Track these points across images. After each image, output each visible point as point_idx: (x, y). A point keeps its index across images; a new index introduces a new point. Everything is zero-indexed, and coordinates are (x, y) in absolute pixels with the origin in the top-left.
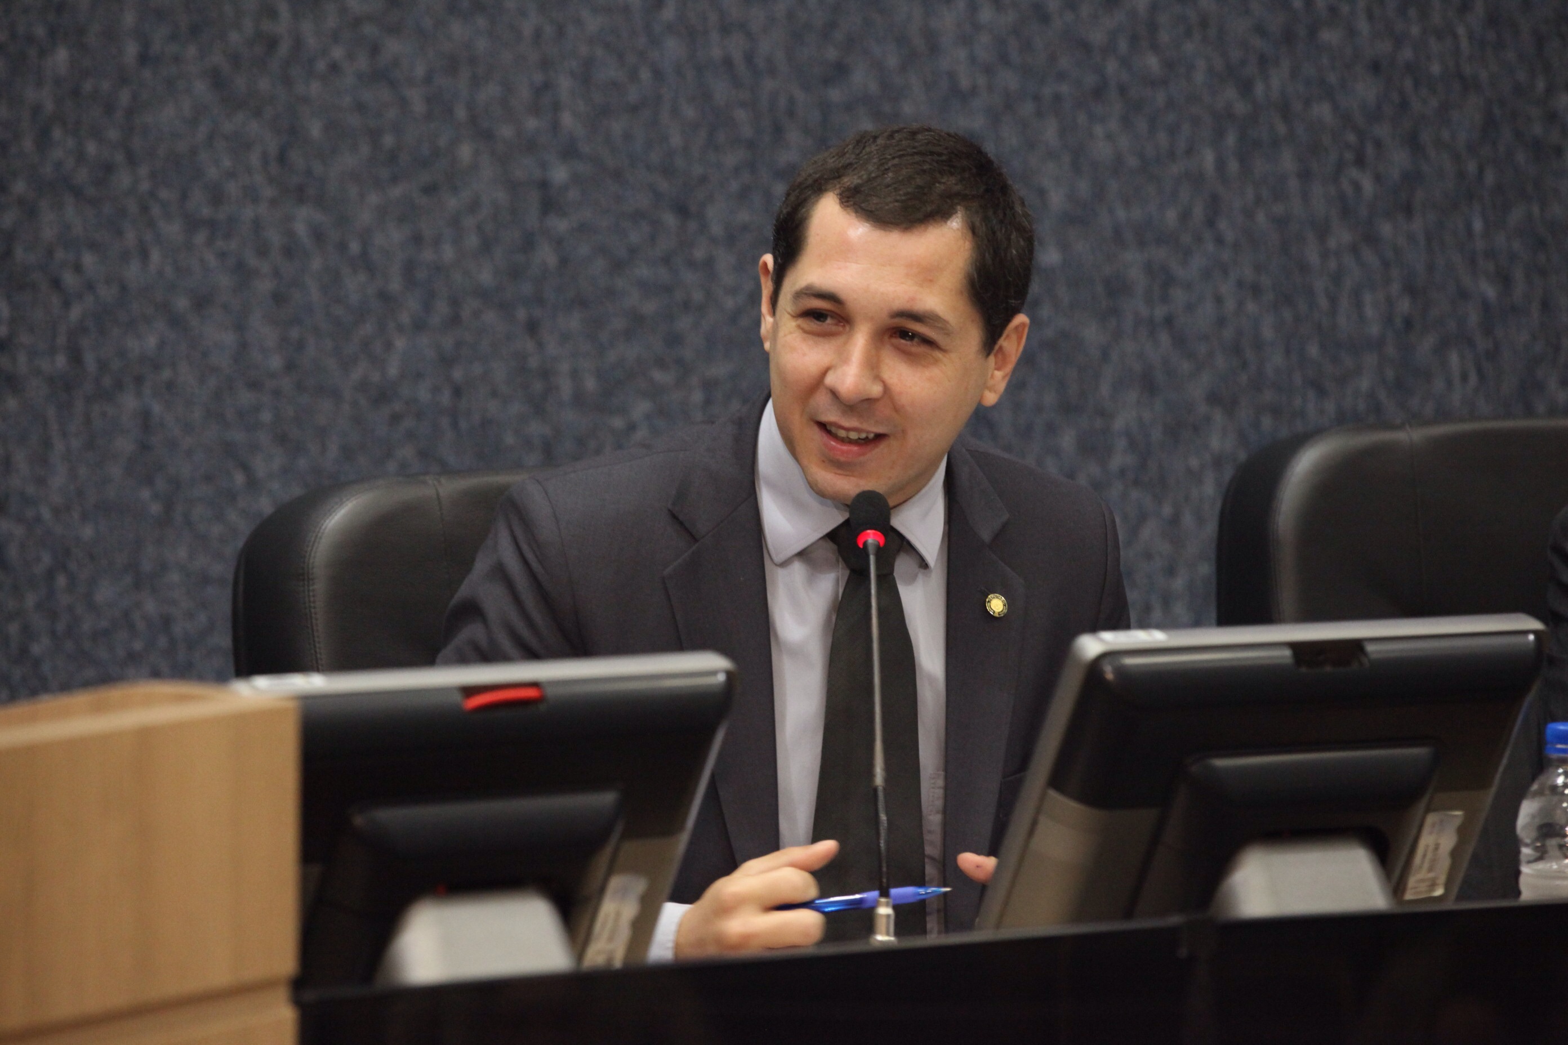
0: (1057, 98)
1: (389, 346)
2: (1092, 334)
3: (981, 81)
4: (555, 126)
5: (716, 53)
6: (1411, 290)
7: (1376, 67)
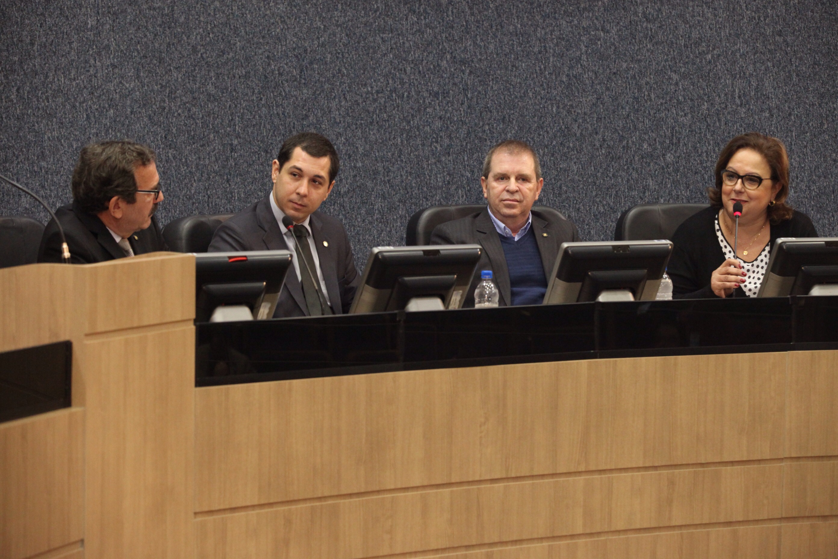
0: (361, 124)
1: (192, 185)
2: (369, 184)
3: (342, 119)
4: (234, 130)
5: (275, 112)
6: (449, 174)
7: (441, 118)
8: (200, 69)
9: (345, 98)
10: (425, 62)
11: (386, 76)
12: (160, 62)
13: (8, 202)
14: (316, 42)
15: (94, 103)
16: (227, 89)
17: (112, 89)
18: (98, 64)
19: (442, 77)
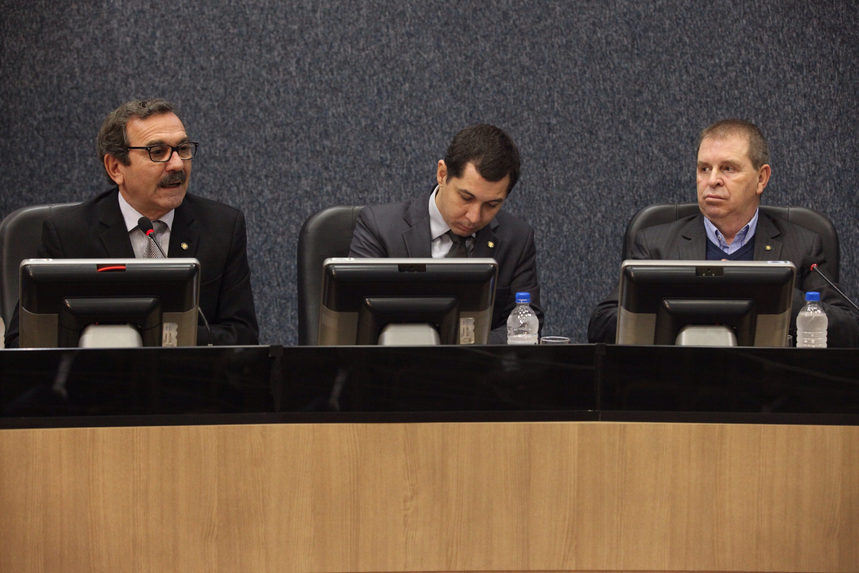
0: (707, 102)
3: (683, 96)
4: (553, 107)
5: (602, 87)
6: (814, 163)
7: (805, 96)
8: (512, 38)
9: (687, 72)
10: (786, 29)
11: (738, 46)
12: (464, 30)
13: (286, 184)
14: (652, 6)
15: (386, 76)
16: (543, 60)
17: (408, 60)
18: (391, 32)
19: (807, 47)
